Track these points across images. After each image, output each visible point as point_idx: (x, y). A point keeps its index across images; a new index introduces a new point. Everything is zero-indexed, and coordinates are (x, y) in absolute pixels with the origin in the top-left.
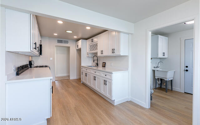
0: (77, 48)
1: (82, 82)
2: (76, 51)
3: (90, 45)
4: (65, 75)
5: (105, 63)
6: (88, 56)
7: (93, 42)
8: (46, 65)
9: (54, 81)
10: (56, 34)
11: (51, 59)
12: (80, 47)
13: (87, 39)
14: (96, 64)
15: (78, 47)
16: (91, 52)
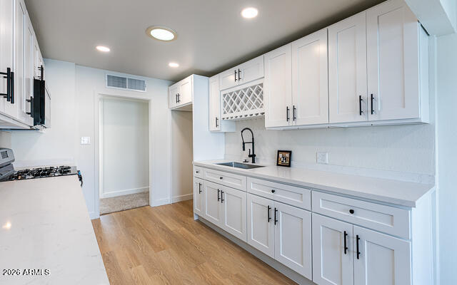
0: (175, 105)
1: (196, 218)
2: (170, 113)
3: (223, 93)
4: (132, 190)
5: (290, 152)
6: (217, 129)
7: (241, 81)
8: (66, 164)
9: (98, 217)
10: (103, 49)
11: (85, 140)
12: (185, 100)
13: (210, 74)
14: (250, 156)
15: (178, 101)
16: (229, 115)
